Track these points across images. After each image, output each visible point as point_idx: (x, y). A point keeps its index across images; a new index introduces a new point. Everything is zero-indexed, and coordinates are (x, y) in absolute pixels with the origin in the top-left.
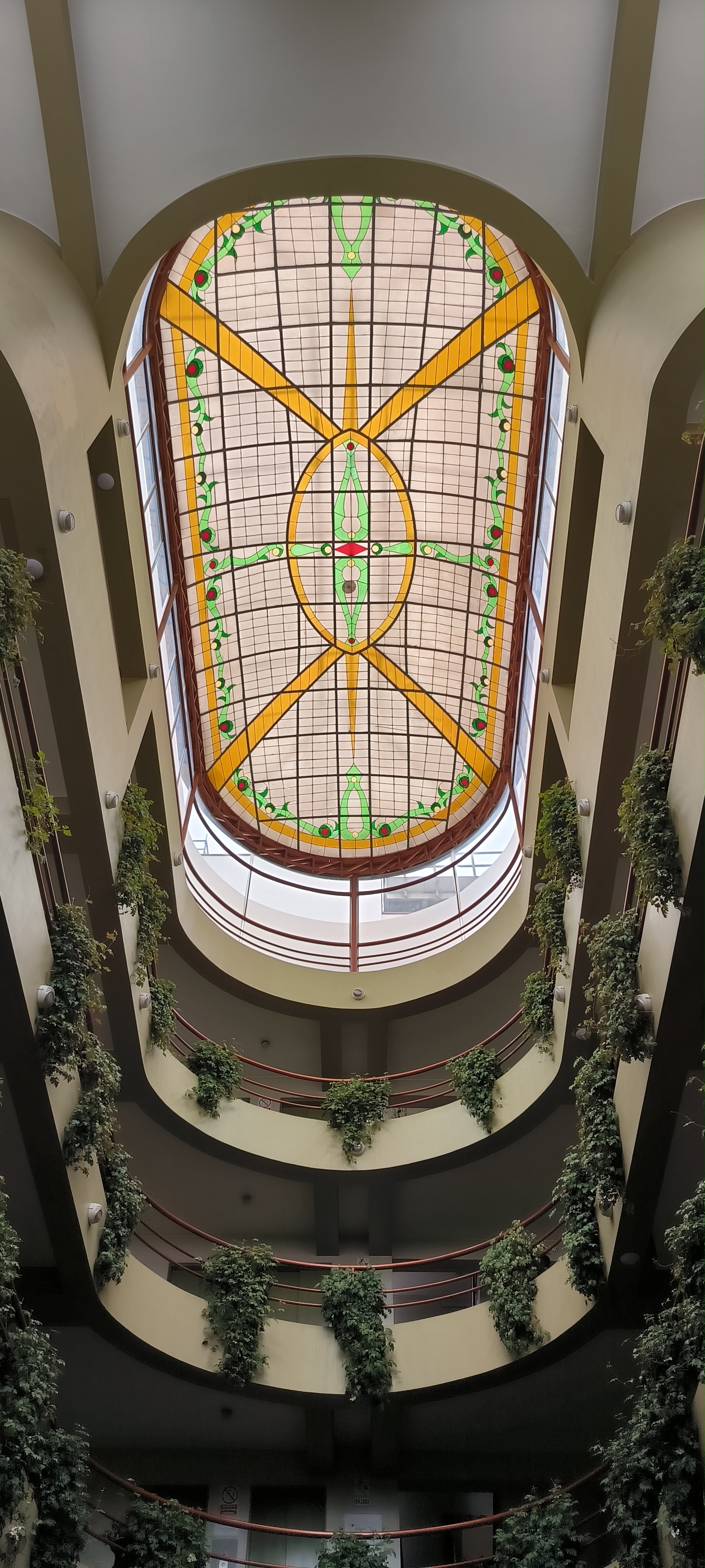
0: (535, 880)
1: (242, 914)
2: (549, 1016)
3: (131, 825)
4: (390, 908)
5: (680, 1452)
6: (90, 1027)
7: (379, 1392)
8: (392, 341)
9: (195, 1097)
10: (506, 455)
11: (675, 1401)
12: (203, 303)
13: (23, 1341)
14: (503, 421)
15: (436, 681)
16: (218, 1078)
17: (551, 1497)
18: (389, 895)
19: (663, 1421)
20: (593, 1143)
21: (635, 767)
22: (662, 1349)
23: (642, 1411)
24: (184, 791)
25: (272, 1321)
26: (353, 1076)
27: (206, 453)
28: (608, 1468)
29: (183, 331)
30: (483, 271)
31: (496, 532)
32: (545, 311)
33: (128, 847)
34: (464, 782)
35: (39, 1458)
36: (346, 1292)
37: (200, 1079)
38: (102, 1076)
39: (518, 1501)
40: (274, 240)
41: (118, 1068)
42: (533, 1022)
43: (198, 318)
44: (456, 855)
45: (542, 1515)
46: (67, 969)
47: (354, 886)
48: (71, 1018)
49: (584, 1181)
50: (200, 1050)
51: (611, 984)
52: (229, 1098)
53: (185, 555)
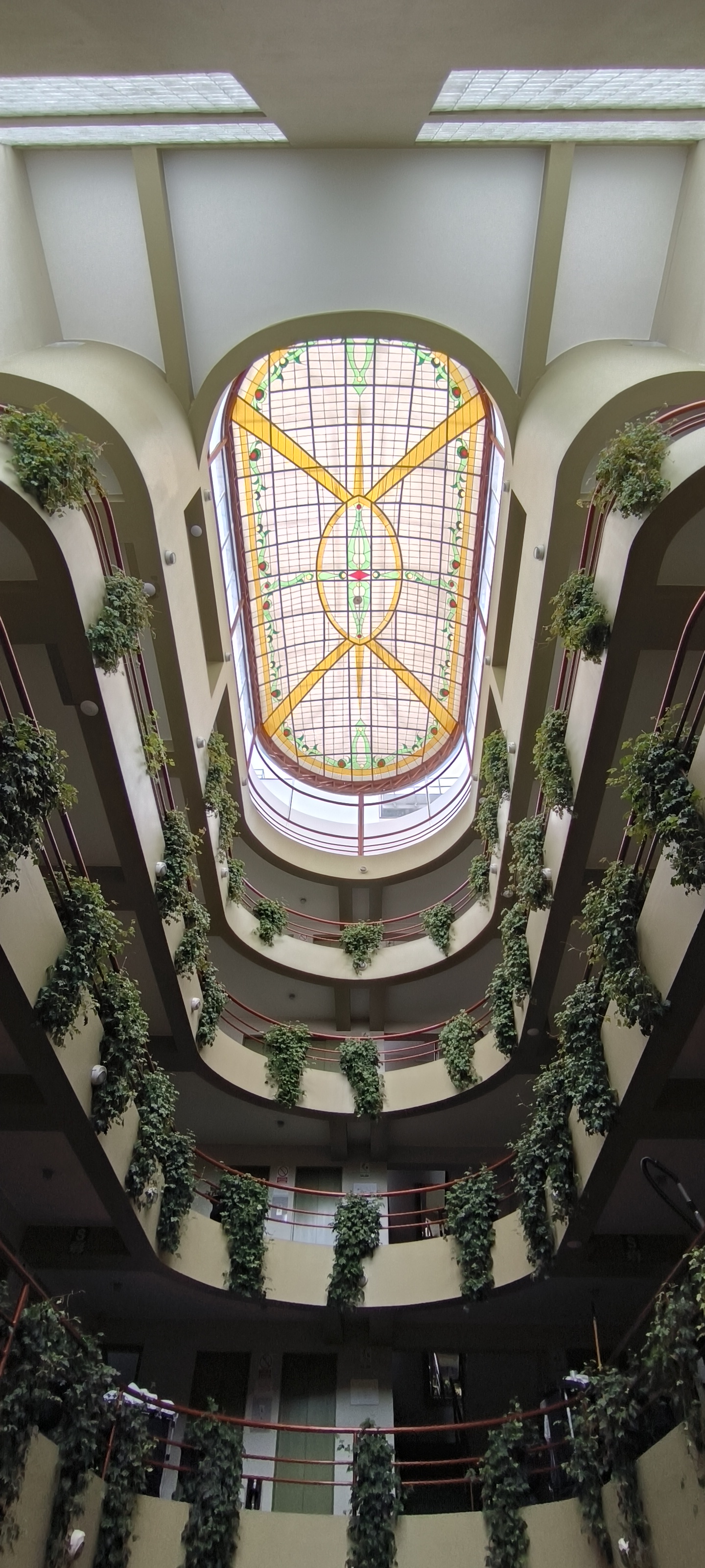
0: (480, 795)
1: (287, 817)
2: (487, 883)
3: (213, 759)
4: (385, 814)
5: (560, 1146)
6: (190, 889)
7: (375, 1112)
8: (386, 437)
9: (258, 934)
10: (463, 513)
11: (559, 1116)
12: (261, 411)
13: (153, 1080)
14: (461, 491)
15: (416, 663)
16: (273, 922)
17: (480, 1173)
18: (385, 806)
19: (550, 1128)
20: (512, 962)
21: (545, 721)
22: (551, 1085)
23: (538, 1122)
24: (248, 736)
25: (308, 1070)
26: (360, 921)
27: (263, 512)
28: (516, 1156)
29: (247, 430)
30: (448, 390)
31: (456, 565)
32: (488, 417)
33: (212, 774)
34: (434, 731)
35: (165, 1148)
36: (355, 1053)
37: (261, 923)
38: (198, 920)
39: (460, 1175)
40: (308, 369)
41: (208, 915)
42: (476, 887)
43: (258, 421)
44: (428, 780)
45: (475, 1184)
46: (174, 852)
47: (361, 800)
48: (177, 883)
49: (506, 986)
50: (261, 905)
51: (526, 862)
52: (280, 935)
53: (249, 579)
